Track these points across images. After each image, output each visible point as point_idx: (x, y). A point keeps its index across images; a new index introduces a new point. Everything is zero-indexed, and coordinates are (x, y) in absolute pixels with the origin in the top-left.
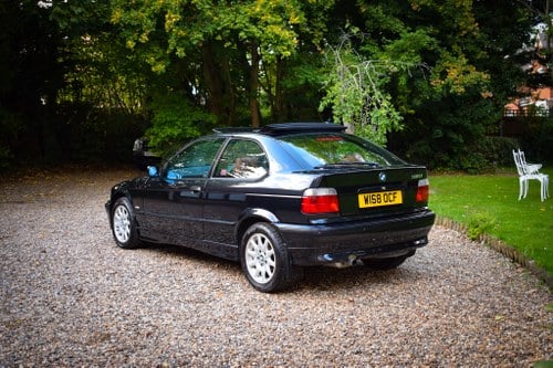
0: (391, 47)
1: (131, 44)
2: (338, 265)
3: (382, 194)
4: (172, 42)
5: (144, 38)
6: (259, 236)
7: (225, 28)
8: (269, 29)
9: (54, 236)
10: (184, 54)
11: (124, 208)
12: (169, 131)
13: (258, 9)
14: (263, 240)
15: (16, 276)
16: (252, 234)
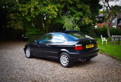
0: (74, 15)
1: (23, 15)
2: (82, 61)
3: (90, 45)
4: (32, 15)
5: (26, 14)
6: (64, 55)
7: (43, 12)
8: (52, 12)
9: (12, 56)
10: (34, 17)
11: (28, 50)
12: (31, 33)
13: (49, 8)
14: (65, 56)
15: (7, 66)
16: (62, 55)
